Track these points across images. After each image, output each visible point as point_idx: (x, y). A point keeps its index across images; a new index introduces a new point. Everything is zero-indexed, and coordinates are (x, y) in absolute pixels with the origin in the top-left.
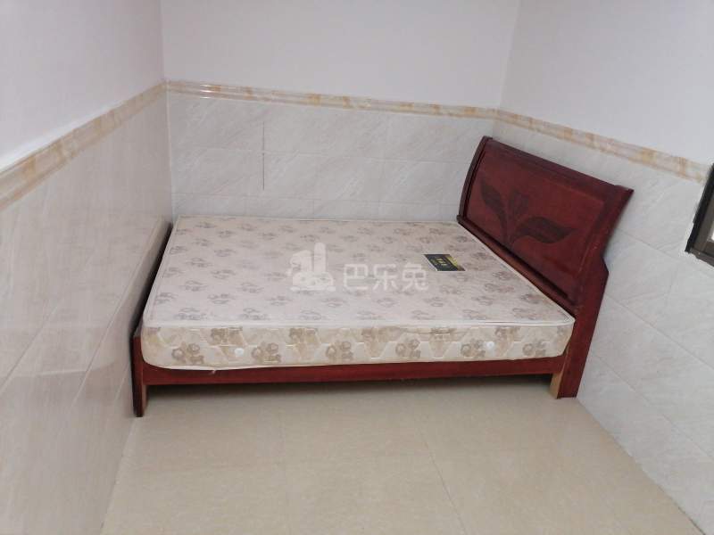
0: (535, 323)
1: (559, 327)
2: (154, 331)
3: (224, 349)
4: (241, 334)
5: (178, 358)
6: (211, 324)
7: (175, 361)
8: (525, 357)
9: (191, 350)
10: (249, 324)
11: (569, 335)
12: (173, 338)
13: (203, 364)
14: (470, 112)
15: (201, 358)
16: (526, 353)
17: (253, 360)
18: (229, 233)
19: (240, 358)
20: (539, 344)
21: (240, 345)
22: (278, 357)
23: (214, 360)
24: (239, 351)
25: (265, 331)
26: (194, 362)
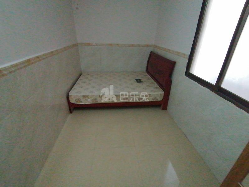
0: (154, 93)
1: (160, 94)
2: (71, 96)
3: (86, 99)
4: (89, 96)
5: (76, 101)
6: (82, 94)
7: (76, 102)
8: (153, 101)
9: (79, 100)
10: (90, 94)
11: (163, 96)
12: (75, 97)
13: (82, 103)
14: (147, 46)
15: (81, 101)
16: (153, 100)
17: (92, 102)
18: (93, 76)
19: (89, 101)
20: (156, 98)
21: (89, 98)
22: (97, 101)
23: (84, 102)
24: (89, 100)
25: (94, 96)
26: (80, 102)
